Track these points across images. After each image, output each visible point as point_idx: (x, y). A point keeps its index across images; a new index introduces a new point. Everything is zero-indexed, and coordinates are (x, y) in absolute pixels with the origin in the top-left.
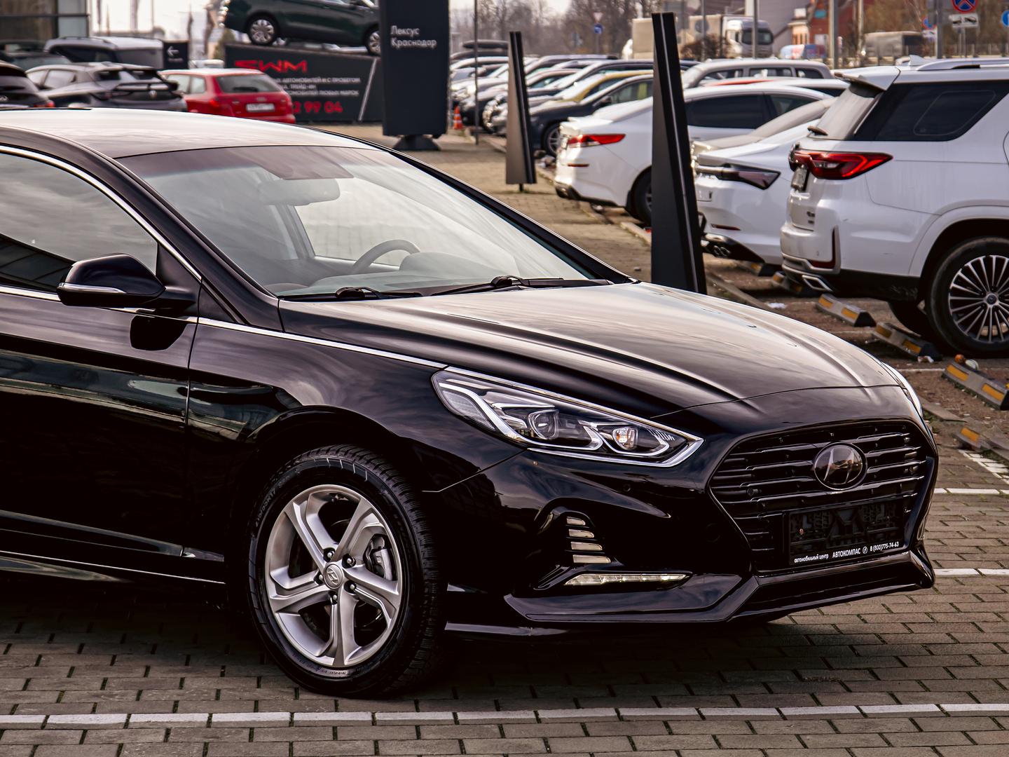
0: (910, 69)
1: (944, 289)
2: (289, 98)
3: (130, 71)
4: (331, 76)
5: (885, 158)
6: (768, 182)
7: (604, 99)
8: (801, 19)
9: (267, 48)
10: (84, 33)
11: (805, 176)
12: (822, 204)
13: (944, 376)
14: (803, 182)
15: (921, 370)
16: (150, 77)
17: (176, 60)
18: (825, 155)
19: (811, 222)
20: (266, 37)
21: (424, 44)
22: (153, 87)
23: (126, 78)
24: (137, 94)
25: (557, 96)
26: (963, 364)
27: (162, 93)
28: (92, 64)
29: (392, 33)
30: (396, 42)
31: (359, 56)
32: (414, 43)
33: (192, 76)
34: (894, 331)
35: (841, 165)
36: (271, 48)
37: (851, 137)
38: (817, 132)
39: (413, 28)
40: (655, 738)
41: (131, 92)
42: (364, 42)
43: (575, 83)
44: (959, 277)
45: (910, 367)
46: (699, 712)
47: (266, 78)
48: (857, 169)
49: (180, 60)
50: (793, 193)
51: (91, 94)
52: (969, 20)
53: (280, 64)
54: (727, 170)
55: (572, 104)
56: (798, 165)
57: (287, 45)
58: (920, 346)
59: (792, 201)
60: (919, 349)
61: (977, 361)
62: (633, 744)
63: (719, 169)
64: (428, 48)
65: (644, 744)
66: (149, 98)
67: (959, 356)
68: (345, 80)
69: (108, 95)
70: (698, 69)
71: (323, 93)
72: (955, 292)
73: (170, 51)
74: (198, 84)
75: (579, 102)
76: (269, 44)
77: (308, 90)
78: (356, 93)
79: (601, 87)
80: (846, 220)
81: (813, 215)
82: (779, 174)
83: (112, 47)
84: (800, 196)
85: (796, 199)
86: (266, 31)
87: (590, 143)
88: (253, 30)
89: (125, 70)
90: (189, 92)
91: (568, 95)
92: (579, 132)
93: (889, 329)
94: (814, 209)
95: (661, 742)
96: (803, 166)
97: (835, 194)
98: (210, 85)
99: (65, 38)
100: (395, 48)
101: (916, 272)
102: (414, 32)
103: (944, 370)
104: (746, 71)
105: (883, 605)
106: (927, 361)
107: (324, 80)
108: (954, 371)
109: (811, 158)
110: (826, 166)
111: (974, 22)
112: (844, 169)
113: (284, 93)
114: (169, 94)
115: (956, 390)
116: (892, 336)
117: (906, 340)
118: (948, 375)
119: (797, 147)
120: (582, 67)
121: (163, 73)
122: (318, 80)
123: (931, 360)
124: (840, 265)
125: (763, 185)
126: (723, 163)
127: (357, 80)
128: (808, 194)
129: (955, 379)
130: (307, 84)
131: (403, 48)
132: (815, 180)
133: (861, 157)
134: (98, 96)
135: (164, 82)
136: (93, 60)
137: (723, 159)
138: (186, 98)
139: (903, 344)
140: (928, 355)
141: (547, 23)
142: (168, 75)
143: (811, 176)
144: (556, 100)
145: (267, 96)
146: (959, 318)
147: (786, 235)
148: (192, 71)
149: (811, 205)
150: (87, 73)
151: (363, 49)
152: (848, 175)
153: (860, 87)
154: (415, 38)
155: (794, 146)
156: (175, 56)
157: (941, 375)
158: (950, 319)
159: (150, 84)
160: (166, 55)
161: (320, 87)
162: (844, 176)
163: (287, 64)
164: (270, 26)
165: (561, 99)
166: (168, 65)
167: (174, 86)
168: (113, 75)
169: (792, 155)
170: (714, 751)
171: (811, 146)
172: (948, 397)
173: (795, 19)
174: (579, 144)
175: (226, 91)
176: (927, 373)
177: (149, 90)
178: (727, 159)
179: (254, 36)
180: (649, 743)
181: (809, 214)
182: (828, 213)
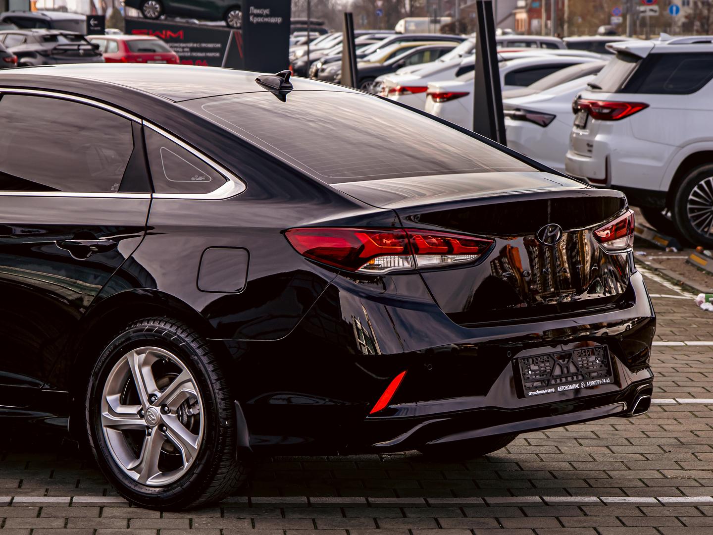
0: (662, 43)
1: (684, 199)
2: (177, 57)
3: (65, 36)
4: (201, 42)
5: (644, 106)
6: (547, 122)
7: (401, 62)
8: (522, 8)
9: (155, 21)
10: (27, 9)
11: (585, 118)
12: (599, 138)
13: (688, 262)
14: (584, 122)
15: (670, 257)
16: (80, 40)
17: (96, 28)
18: (601, 103)
19: (590, 151)
20: (154, 13)
21: (273, 20)
22: (82, 47)
23: (62, 40)
24: (69, 52)
25: (366, 59)
26: (702, 253)
27: (87, 52)
28: (34, 30)
29: (250, 12)
30: (253, 18)
31: (221, 29)
32: (266, 20)
33: (108, 40)
34: (645, 229)
35: (613, 110)
36: (158, 22)
37: (620, 91)
38: (594, 87)
39: (265, 8)
40: (575, 518)
41: (66, 50)
42: (225, 18)
43: (378, 50)
44: (695, 192)
45: (661, 255)
46: (600, 500)
47: (162, 43)
48: (624, 114)
49: (99, 28)
50: (575, 129)
51: (37, 52)
52: (652, 10)
53: (164, 32)
54: (518, 113)
55: (378, 65)
56: (580, 110)
57: (166, 19)
58: (667, 240)
59: (574, 135)
60: (666, 243)
61: (711, 252)
62: (560, 522)
63: (512, 112)
64: (276, 24)
65: (568, 522)
66: (78, 55)
67: (699, 248)
68: (210, 45)
69: (49, 52)
70: (470, 41)
71: (194, 54)
72: (692, 202)
73: (92, 22)
74: (113, 45)
75: (383, 63)
76: (157, 18)
77: (183, 52)
78: (218, 55)
79: (398, 53)
80: (616, 150)
81: (591, 146)
82: (555, 116)
83: (48, 19)
84: (581, 132)
85: (578, 134)
86: (154, 9)
87: (405, 93)
88: (144, 8)
89: (61, 34)
90: (106, 51)
91: (374, 58)
92: (397, 84)
93: (641, 228)
94: (593, 141)
95: (580, 521)
96: (583, 111)
97: (608, 131)
98: (122, 46)
99: (14, 12)
100: (252, 23)
101: (665, 188)
102: (266, 11)
103: (686, 257)
104: (505, 44)
105: (707, 424)
106: (672, 251)
107: (195, 45)
108: (695, 258)
109: (591, 106)
110: (602, 111)
111: (655, 11)
112: (614, 114)
113: (174, 53)
114: (92, 53)
115: (698, 272)
116: (645, 232)
117: (656, 236)
118: (692, 261)
119: (580, 97)
120: (381, 39)
121: (89, 37)
122: (191, 45)
123: (675, 250)
124: (611, 181)
125: (542, 124)
126: (515, 108)
127: (219, 45)
128: (588, 130)
129: (697, 264)
130: (183, 48)
131: (258, 23)
132: (593, 121)
133: (628, 105)
134: (42, 53)
135: (89, 44)
136: (34, 27)
137: (515, 105)
138: (105, 55)
139: (653, 238)
140: (674, 246)
141: (340, 8)
142: (92, 39)
143: (590, 117)
144: (365, 62)
145: (161, 56)
146: (695, 221)
147: (570, 160)
148: (106, 36)
149: (589, 138)
150: (34, 37)
151: (223, 23)
152: (618, 117)
153: (625, 55)
154: (267, 16)
155: (577, 96)
156: (96, 25)
157: (685, 261)
158: (688, 221)
159: (79, 45)
160: (89, 25)
161: (193, 50)
162: (614, 118)
163: (169, 33)
164: (157, 6)
165: (369, 61)
166: (90, 32)
167: (96, 47)
168: (53, 38)
169: (576, 103)
170: (621, 528)
171: (589, 97)
172: (694, 277)
173: (517, 8)
174: (397, 93)
175: (133, 52)
176: (674, 259)
177: (79, 49)
178: (517, 105)
179: (146, 13)
180: (572, 522)
181: (588, 145)
182: (601, 144)
